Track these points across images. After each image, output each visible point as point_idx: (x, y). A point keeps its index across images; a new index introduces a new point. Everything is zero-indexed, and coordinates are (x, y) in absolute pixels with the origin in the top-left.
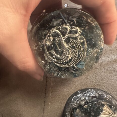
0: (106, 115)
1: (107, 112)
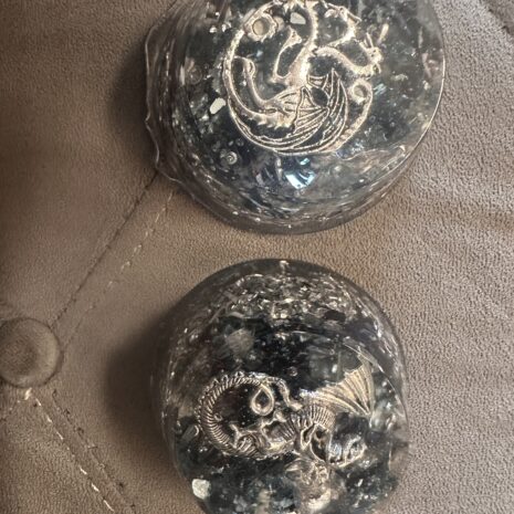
0: (342, 398)
1: (350, 392)
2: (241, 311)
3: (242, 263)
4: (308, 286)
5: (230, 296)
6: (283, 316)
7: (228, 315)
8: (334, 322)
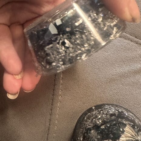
0: (128, 137)
1: (129, 134)
2: (90, 126)
3: (84, 113)
4: (102, 110)
5: (85, 123)
6: (100, 121)
7: (87, 128)
8: (114, 117)
